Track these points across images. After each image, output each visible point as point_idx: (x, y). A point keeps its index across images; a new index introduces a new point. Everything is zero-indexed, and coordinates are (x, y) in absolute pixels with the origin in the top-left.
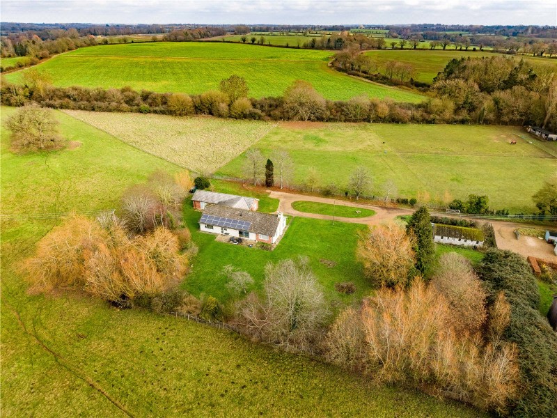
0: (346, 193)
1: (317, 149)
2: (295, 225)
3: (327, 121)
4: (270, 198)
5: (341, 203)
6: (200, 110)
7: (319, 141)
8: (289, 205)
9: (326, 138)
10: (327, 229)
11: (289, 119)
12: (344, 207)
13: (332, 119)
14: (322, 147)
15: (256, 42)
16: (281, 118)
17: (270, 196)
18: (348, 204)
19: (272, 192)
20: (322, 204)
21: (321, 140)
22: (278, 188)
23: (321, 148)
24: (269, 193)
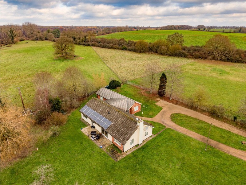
0: (235, 118)
1: (219, 77)
2: (161, 138)
3: (235, 62)
4: (156, 106)
5: (225, 126)
6: (152, 50)
7: (223, 72)
8: (168, 115)
9: (231, 72)
10: (196, 153)
11: (205, 58)
12: (228, 132)
13: (240, 61)
14: (225, 77)
15: (205, 30)
16: (200, 57)
17: (157, 104)
18: (234, 130)
19: (161, 101)
20: (203, 122)
21: (226, 73)
22: (168, 99)
23: (223, 77)
24: (158, 101)
